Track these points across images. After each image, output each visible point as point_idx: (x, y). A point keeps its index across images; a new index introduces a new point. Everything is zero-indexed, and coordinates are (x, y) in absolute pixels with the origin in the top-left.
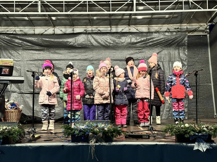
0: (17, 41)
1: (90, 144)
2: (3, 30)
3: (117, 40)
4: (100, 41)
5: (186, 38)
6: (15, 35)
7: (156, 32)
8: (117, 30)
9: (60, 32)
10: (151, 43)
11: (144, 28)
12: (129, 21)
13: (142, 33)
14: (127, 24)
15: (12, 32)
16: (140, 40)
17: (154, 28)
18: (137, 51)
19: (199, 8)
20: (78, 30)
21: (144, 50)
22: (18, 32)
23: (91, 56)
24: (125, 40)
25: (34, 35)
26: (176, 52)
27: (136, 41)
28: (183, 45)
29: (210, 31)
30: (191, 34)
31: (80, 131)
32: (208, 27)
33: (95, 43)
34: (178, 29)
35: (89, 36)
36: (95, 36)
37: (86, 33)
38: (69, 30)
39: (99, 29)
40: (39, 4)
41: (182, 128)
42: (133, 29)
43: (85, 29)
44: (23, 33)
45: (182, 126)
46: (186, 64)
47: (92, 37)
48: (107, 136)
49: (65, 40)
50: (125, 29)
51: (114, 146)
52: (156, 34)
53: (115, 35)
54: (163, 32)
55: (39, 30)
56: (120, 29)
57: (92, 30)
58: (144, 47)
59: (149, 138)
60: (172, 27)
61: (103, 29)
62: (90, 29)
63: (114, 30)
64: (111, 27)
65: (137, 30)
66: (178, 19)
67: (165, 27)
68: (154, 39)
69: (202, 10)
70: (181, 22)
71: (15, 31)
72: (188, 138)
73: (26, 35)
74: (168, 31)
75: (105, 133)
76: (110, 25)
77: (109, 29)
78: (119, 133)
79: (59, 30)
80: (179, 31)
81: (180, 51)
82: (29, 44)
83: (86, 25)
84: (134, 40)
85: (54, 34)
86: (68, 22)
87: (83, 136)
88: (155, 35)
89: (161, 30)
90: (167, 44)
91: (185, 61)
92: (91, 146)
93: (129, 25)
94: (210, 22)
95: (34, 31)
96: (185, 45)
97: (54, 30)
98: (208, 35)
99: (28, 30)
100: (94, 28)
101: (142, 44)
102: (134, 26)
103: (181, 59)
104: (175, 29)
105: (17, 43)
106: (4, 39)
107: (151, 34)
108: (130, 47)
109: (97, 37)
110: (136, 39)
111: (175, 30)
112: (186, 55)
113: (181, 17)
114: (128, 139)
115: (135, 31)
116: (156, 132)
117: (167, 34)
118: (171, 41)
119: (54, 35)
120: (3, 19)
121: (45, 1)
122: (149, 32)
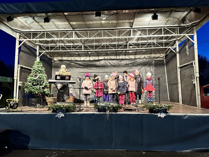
0: (72, 64)
1: (107, 113)
2: (66, 59)
3: (120, 63)
4: (111, 63)
5: (154, 61)
6: (71, 61)
7: (138, 59)
8: (119, 58)
9: (93, 60)
10: (136, 64)
11: (132, 57)
13: (132, 59)
16: (131, 62)
17: (138, 56)
18: (129, 68)
19: (160, 47)
20: (101, 58)
21: (132, 67)
22: (73, 60)
23: (107, 70)
24: (124, 62)
25: (80, 61)
26: (149, 68)
28: (152, 65)
29: (166, 58)
30: (156, 59)
31: (102, 107)
32: (165, 56)
33: (109, 64)
35: (106, 61)
36: (108, 61)
37: (105, 60)
38: (97, 58)
40: (83, 46)
41: (152, 106)
42: (127, 57)
43: (104, 58)
44: (75, 60)
45: (152, 105)
46: (154, 74)
48: (115, 109)
49: (95, 63)
50: (124, 57)
51: (118, 114)
53: (119, 60)
54: (142, 58)
55: (82, 59)
56: (121, 57)
58: (132, 66)
59: (135, 111)
60: (146, 56)
61: (112, 57)
62: (106, 57)
63: (118, 58)
66: (150, 52)
67: (143, 56)
68: (138, 62)
69: (162, 47)
70: (151, 53)
72: (155, 111)
73: (76, 61)
75: (114, 108)
76: (116, 55)
77: (116, 57)
78: (121, 108)
79: (92, 58)
80: (150, 58)
81: (151, 68)
82: (78, 65)
83: (105, 55)
84: (128, 62)
85: (89, 60)
86: (96, 54)
87: (103, 109)
88: (138, 60)
90: (144, 64)
91: (153, 72)
92: (107, 114)
93: (125, 55)
94: (165, 53)
95: (80, 59)
98: (165, 60)
99: (78, 58)
100: (109, 57)
104: (148, 57)
105: (72, 65)
106: (67, 63)
108: (126, 66)
109: (110, 61)
112: (153, 70)
114: (125, 111)
115: (128, 58)
116: (139, 108)
117: (144, 59)
118: (146, 63)
119: (90, 61)
120: (66, 54)
121: (85, 45)
122: (135, 59)
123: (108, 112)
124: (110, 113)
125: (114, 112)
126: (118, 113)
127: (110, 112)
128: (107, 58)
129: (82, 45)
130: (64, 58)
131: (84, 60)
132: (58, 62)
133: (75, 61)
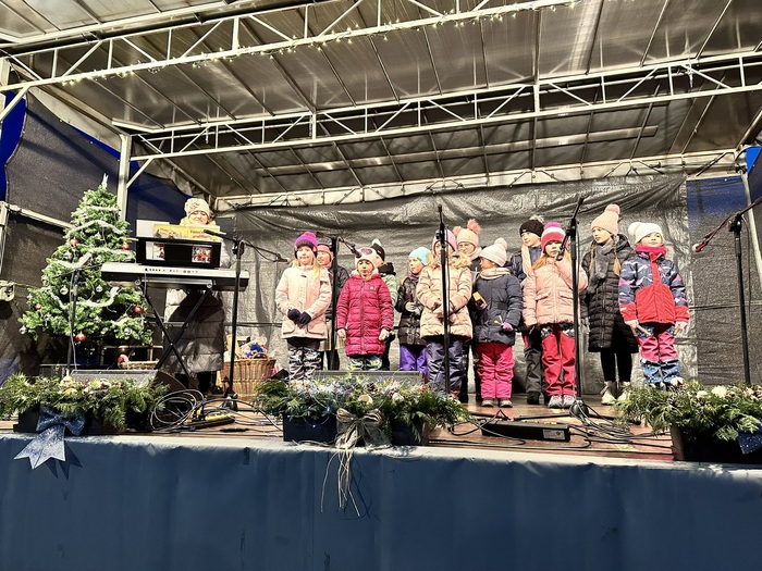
0: (289, 219)
1: (337, 450)
2: (264, 200)
3: (503, 205)
4: (461, 208)
5: (683, 188)
6: (285, 209)
7: (600, 179)
8: (501, 181)
9: (377, 197)
11: (569, 173)
12: (531, 155)
13: (564, 182)
14: (527, 163)
15: (279, 204)
16: (559, 200)
17: (595, 169)
20: (413, 187)
22: (292, 203)
24: (524, 201)
25: (322, 206)
27: (549, 204)
28: (676, 205)
29: (750, 165)
30: (694, 177)
32: (743, 155)
33: (451, 215)
34: (659, 166)
35: (438, 199)
36: (450, 199)
37: (430, 194)
38: (394, 190)
39: (459, 182)
40: (313, 122)
42: (541, 176)
43: (429, 185)
44: (302, 204)
45: (700, 394)
46: (687, 251)
47: (444, 200)
48: (402, 424)
49: (384, 212)
50: (525, 177)
51: (420, 460)
52: (600, 183)
53: (498, 193)
54: (620, 177)
55: (332, 196)
56: (509, 178)
57: (444, 186)
59: (567, 440)
60: (642, 164)
61: (469, 181)
62: (439, 184)
63: (495, 180)
64: (487, 176)
65: (552, 176)
66: (658, 140)
67: (624, 167)
68: (597, 195)
70: (665, 149)
71: (286, 200)
72: (733, 444)
73: (307, 206)
74: (633, 173)
76: (486, 170)
77: (485, 180)
79: (372, 193)
80: (662, 173)
81: (669, 221)
82: (312, 225)
83: (430, 174)
84: (544, 200)
85: (362, 201)
88: (597, 186)
89: (614, 174)
91: (684, 244)
92: (336, 459)
93: (531, 167)
94: (747, 142)
95: (323, 197)
96: (681, 205)
97: (363, 193)
98: (745, 177)
99: (312, 197)
100: (450, 183)
101: (565, 209)
102: (543, 169)
103: (671, 240)
104: (652, 167)
105: (289, 224)
106: (266, 217)
107: (588, 184)
109: (455, 200)
110: (551, 199)
111: (652, 171)
112: (684, 229)
113: (666, 133)
115: (548, 179)
116: (597, 422)
117: (630, 181)
118: (641, 198)
119: (364, 204)
120: (258, 174)
121: (325, 113)
122: (583, 180)
123: (346, 446)
124: (361, 451)
125: (395, 443)
126: (421, 452)
127: (360, 443)
128: (441, 184)
129: (310, 113)
130: (258, 199)
131: (337, 204)
132: (233, 216)
133: (300, 206)
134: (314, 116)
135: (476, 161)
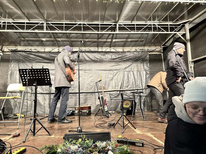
0: (32, 56)
3: (103, 57)
4: (91, 57)
5: (148, 56)
6: (30, 52)
7: (128, 52)
8: (102, 50)
10: (125, 59)
11: (120, 49)
12: (111, 44)
13: (119, 52)
14: (109, 46)
15: (28, 50)
17: (127, 49)
18: (116, 64)
20: (75, 49)
21: (120, 64)
22: (33, 51)
23: (85, 67)
24: (108, 57)
25: (44, 52)
26: (142, 65)
28: (146, 60)
29: (164, 51)
32: (162, 49)
33: (87, 59)
35: (83, 53)
36: (87, 53)
37: (81, 52)
39: (90, 49)
40: (45, 25)
42: (113, 50)
43: (80, 49)
44: (37, 51)
46: (148, 73)
50: (108, 49)
53: (101, 53)
54: (133, 52)
55: (48, 49)
58: (120, 62)
60: (138, 49)
61: (93, 49)
62: (84, 49)
63: (100, 50)
64: (98, 48)
65: (115, 50)
66: (143, 43)
68: (127, 56)
71: (31, 49)
74: (136, 51)
76: (98, 46)
80: (143, 51)
81: (145, 64)
83: (81, 46)
84: (114, 57)
85: (58, 52)
86: (68, 43)
88: (128, 54)
89: (131, 51)
90: (136, 60)
91: (148, 71)
95: (45, 49)
98: (162, 54)
99: (40, 49)
100: (87, 49)
101: (119, 60)
102: (113, 48)
103: (145, 70)
104: (141, 50)
105: (32, 58)
106: (23, 55)
107: (125, 53)
108: (111, 61)
112: (148, 66)
117: (135, 53)
118: (138, 58)
120: (21, 40)
121: (49, 22)
122: (123, 52)
130: (20, 48)
132: (10, 53)
134: (45, 23)
135: (95, 43)
